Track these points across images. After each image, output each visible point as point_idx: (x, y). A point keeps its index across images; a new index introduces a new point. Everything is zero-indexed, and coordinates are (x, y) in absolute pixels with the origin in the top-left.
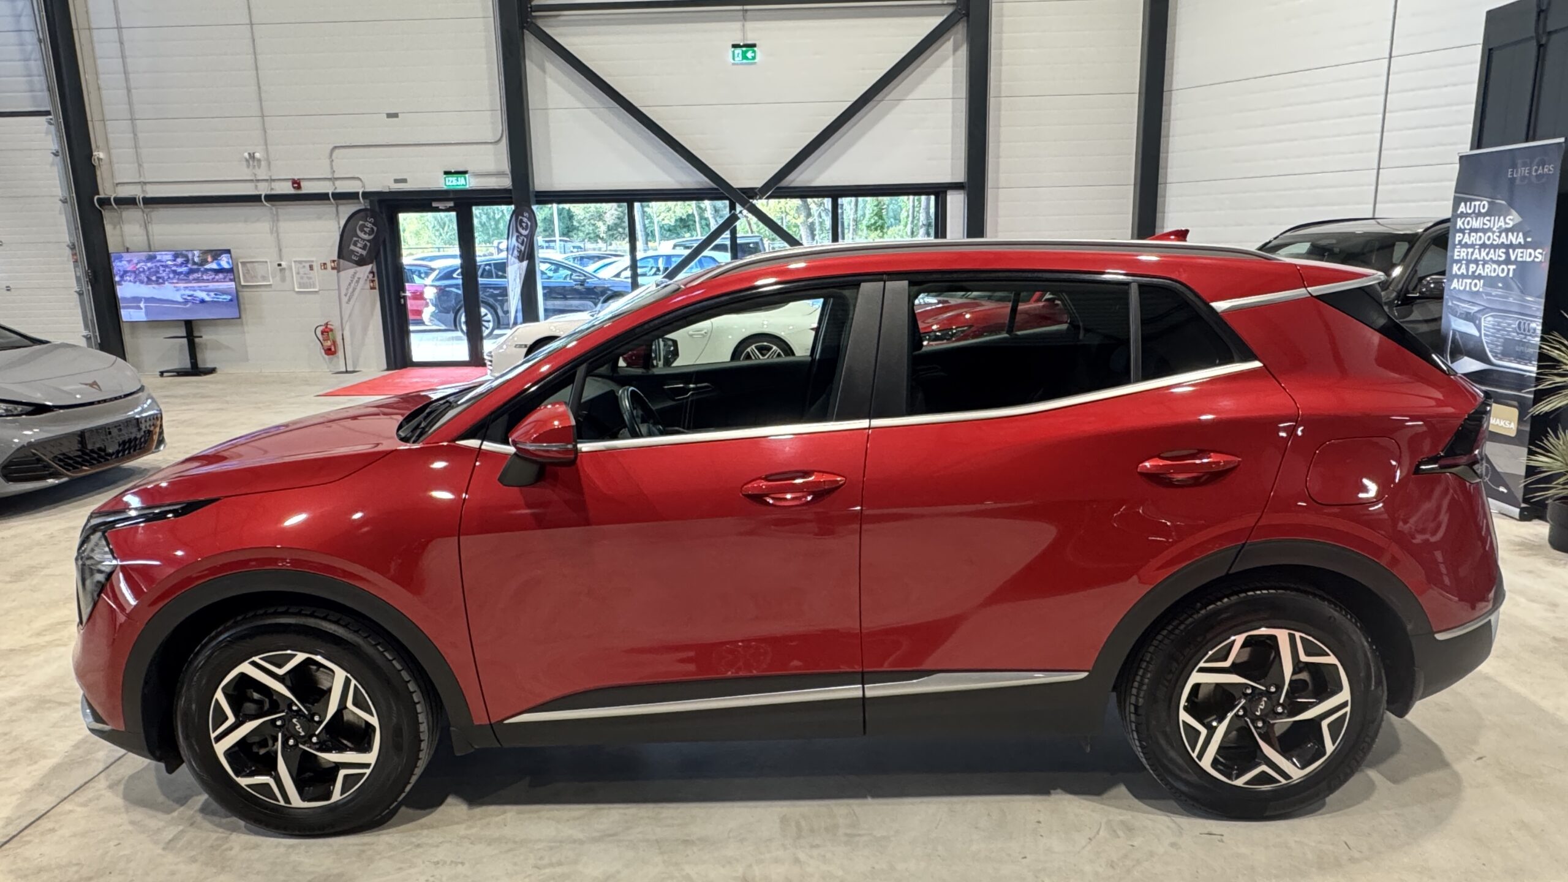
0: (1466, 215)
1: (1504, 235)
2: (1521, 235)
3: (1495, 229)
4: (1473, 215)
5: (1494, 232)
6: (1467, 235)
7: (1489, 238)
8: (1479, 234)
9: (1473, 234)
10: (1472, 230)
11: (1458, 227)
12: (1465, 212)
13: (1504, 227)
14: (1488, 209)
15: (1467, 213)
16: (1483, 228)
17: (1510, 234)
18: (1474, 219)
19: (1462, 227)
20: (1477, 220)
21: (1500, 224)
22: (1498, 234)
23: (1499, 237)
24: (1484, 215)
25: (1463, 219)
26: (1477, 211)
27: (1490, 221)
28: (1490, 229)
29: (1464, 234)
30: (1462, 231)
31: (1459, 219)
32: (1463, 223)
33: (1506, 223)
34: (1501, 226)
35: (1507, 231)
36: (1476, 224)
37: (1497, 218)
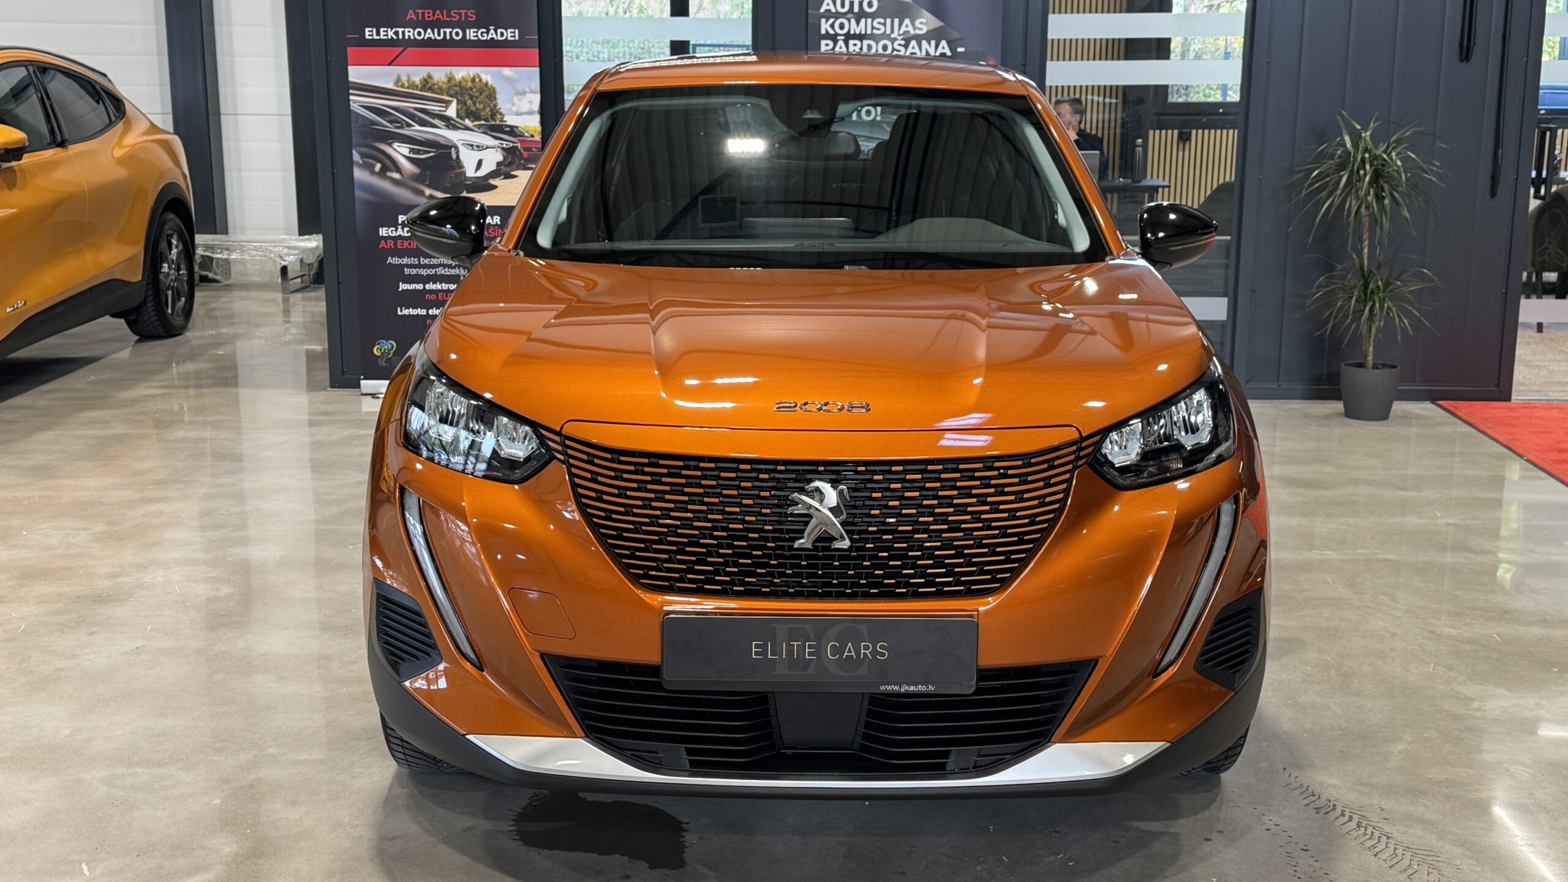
0: (838, 15)
1: (913, 43)
2: (944, 43)
3: (893, 36)
4: (850, 16)
5: (893, 40)
6: (841, 43)
7: (885, 48)
8: (866, 42)
9: (851, 42)
10: (848, 37)
11: (823, 32)
12: (833, 10)
13: (912, 32)
14: (879, 7)
15: (837, 12)
16: (872, 34)
17: (924, 43)
18: (853, 21)
19: (831, 32)
20: (858, 23)
21: (903, 29)
22: (903, 43)
23: (906, 46)
24: (873, 16)
25: (831, 21)
26: (856, 9)
27: (884, 24)
28: (884, 36)
29: (835, 42)
30: (834, 38)
31: (823, 21)
32: (832, 26)
33: (915, 28)
34: (905, 32)
35: (919, 39)
36: (855, 28)
37: (896, 21)
